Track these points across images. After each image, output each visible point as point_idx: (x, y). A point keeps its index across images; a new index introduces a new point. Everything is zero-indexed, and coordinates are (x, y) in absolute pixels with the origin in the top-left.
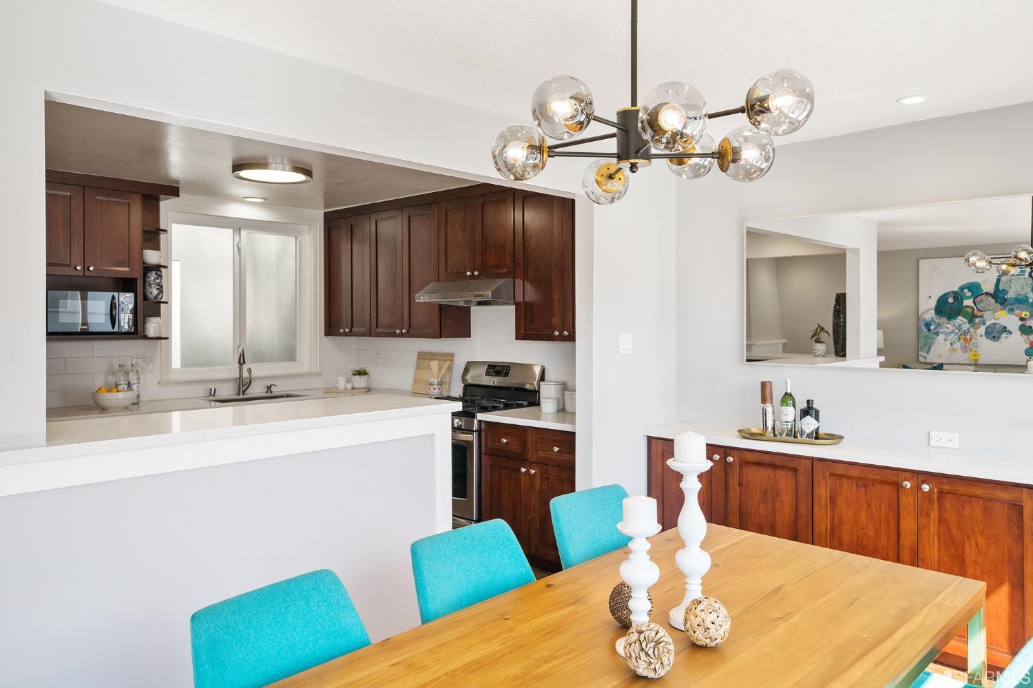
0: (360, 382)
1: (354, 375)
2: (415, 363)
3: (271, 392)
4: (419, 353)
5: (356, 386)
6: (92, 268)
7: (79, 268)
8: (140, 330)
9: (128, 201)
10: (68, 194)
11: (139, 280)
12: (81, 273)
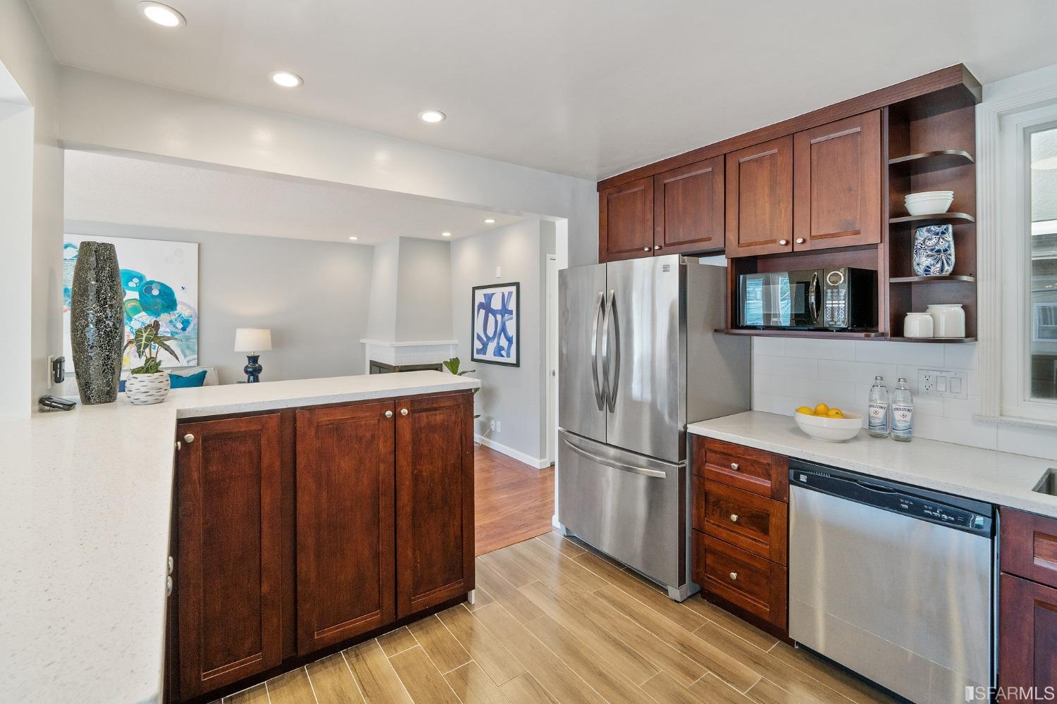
6: (800, 241)
7: (783, 242)
8: (884, 323)
9: (858, 129)
10: (775, 151)
11: (881, 246)
12: (789, 249)
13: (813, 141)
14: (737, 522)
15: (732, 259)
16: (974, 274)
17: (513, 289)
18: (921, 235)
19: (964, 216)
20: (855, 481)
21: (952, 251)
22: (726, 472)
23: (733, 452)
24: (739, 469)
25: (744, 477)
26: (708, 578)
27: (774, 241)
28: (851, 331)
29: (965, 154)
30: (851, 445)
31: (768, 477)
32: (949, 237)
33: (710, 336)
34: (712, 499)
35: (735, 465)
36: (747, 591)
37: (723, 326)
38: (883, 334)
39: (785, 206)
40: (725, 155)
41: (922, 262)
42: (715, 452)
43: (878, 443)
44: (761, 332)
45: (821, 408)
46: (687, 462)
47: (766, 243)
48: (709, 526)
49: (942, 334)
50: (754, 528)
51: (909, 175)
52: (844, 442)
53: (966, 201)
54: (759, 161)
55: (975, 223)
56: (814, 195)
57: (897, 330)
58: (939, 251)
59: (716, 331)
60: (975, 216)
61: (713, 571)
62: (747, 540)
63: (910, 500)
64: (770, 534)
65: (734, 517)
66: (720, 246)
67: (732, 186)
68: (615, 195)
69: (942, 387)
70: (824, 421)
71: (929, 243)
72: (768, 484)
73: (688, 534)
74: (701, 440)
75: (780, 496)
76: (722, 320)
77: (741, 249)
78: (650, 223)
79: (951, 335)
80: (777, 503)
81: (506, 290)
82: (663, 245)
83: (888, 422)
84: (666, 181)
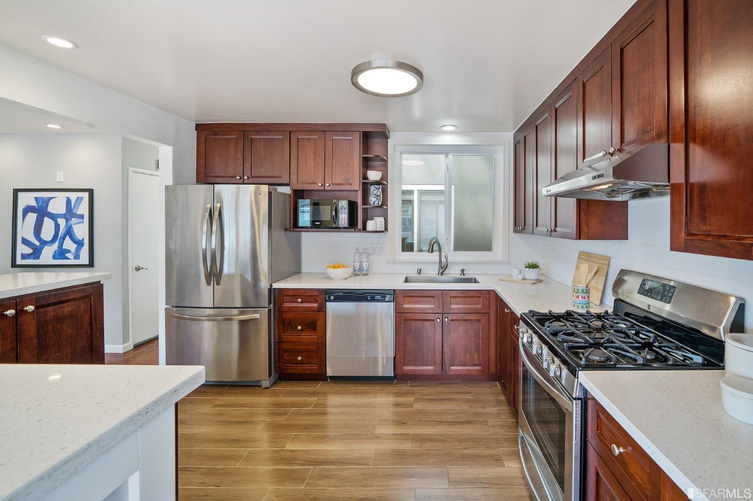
0: (532, 274)
1: (526, 267)
2: (576, 261)
3: (464, 275)
4: (580, 252)
5: (527, 277)
6: (328, 185)
7: (320, 184)
8: (360, 226)
9: (351, 138)
10: (317, 137)
11: (359, 191)
12: (322, 188)
13: (333, 138)
14: (301, 330)
15: (294, 190)
16: (387, 206)
17: (86, 195)
18: (372, 188)
19: (385, 183)
20: (352, 293)
21: (381, 196)
22: (295, 305)
23: (298, 294)
24: (302, 302)
25: (305, 305)
26: (285, 366)
27: (315, 183)
28: (349, 228)
29: (385, 158)
30: (349, 280)
31: (316, 302)
32: (380, 190)
33: (282, 233)
34: (287, 322)
35: (300, 300)
36: (306, 364)
37: (288, 227)
38: (360, 230)
39: (321, 166)
40: (290, 132)
41: (372, 199)
42: (288, 296)
43: (357, 277)
44: (309, 230)
45: (336, 265)
46: (272, 306)
47: (311, 183)
48: (286, 337)
49: (378, 230)
50: (309, 330)
51: (368, 161)
52: (346, 279)
53: (385, 177)
54: (309, 140)
55: (387, 185)
56: (334, 163)
57: (364, 228)
58: (377, 196)
59: (286, 229)
60: (387, 182)
61: (288, 361)
62: (307, 337)
63: (370, 296)
64: (318, 329)
65: (299, 328)
66: (288, 182)
67: (294, 150)
68: (212, 137)
69: (377, 251)
70: (339, 270)
71: (375, 192)
72: (316, 305)
73: (272, 347)
74: (281, 290)
75: (322, 309)
76: (289, 223)
77: (298, 185)
78: (241, 161)
79: (380, 230)
80: (320, 313)
81: (73, 196)
82: (250, 176)
83: (361, 268)
84: (252, 137)
